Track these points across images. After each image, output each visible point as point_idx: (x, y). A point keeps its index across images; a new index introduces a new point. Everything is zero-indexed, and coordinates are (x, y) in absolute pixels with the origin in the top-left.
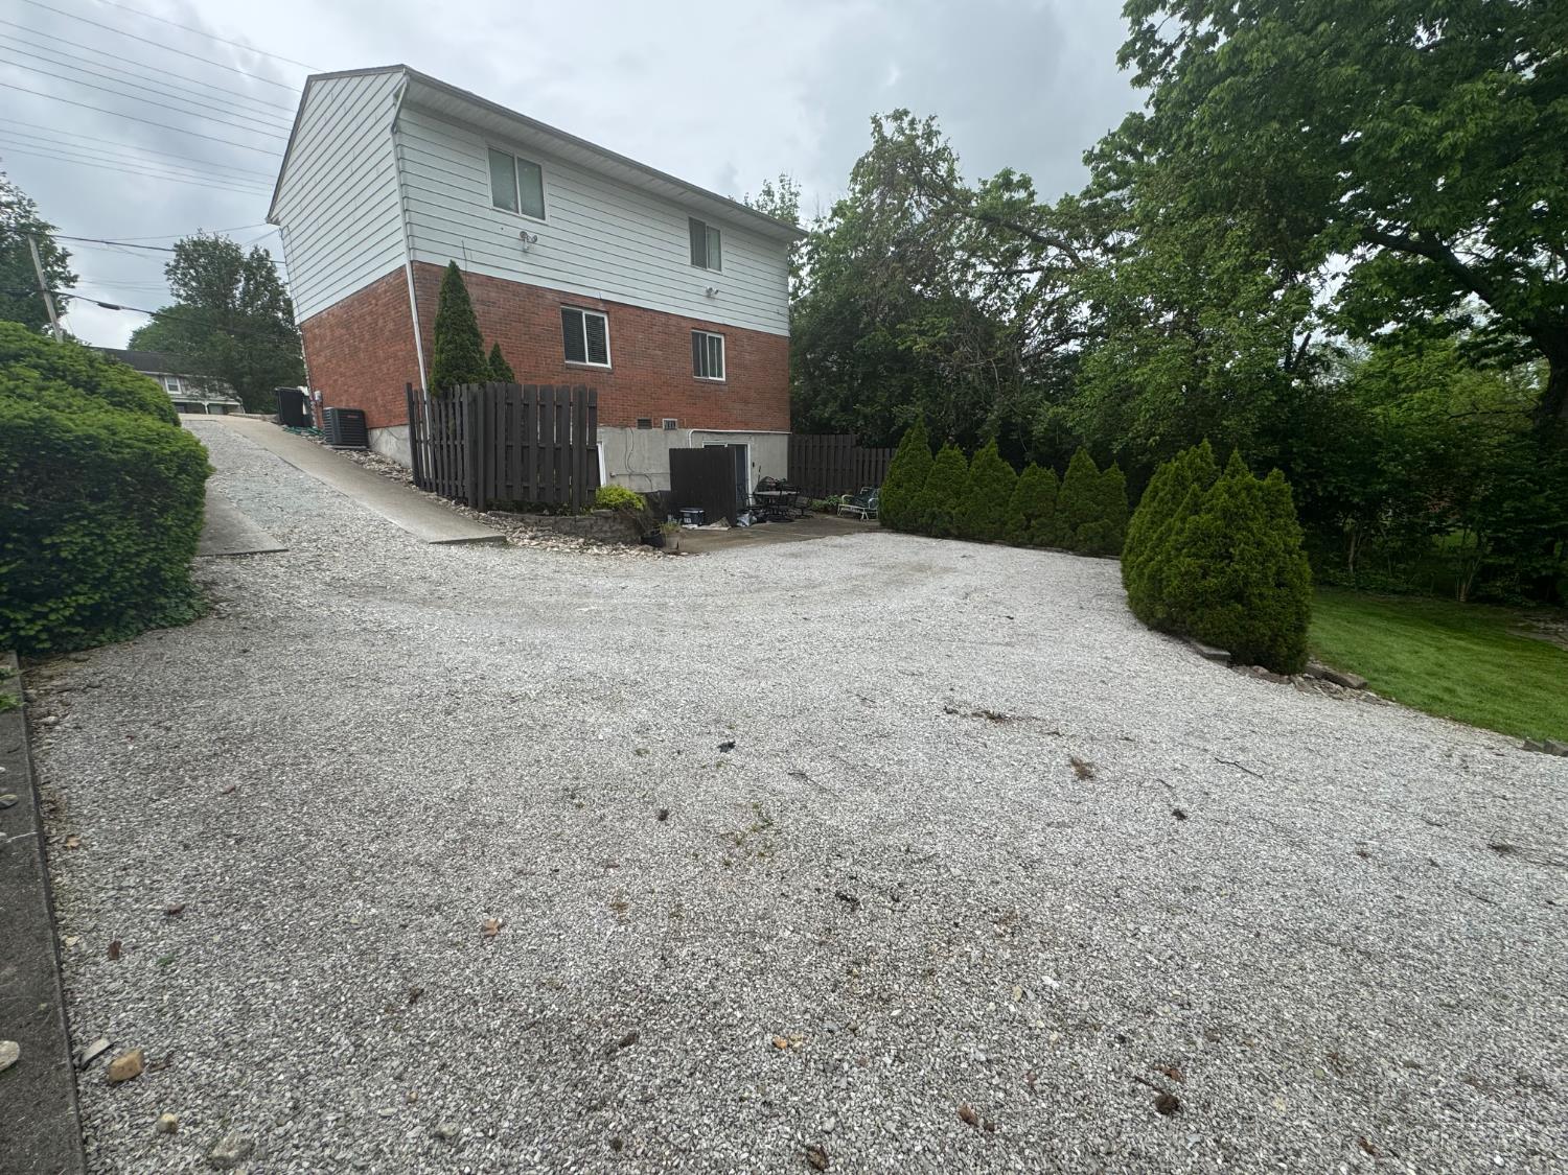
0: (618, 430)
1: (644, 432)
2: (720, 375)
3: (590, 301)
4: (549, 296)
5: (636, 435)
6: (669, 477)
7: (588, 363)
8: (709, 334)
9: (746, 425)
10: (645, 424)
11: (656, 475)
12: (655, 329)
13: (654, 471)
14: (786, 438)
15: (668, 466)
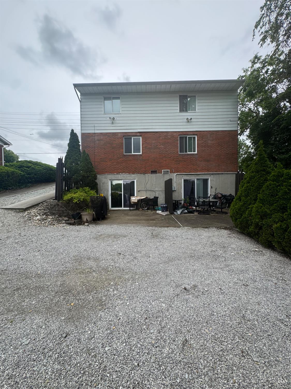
0: (142, 175)
1: (154, 175)
2: (195, 152)
3: (134, 133)
4: (120, 135)
5: (149, 177)
6: (164, 192)
7: (133, 153)
8: (188, 136)
9: (208, 170)
10: (154, 172)
11: (158, 191)
12: (161, 138)
13: (157, 189)
14: (235, 175)
15: (164, 188)
